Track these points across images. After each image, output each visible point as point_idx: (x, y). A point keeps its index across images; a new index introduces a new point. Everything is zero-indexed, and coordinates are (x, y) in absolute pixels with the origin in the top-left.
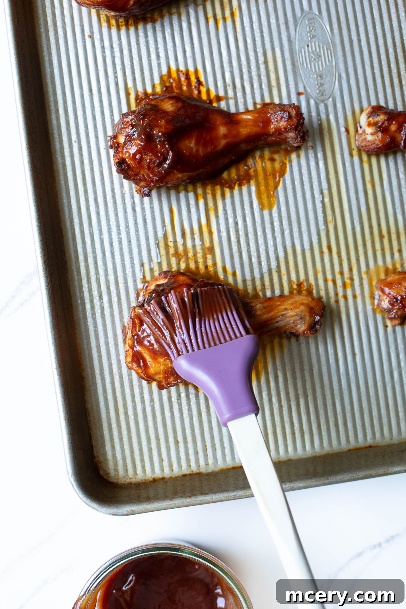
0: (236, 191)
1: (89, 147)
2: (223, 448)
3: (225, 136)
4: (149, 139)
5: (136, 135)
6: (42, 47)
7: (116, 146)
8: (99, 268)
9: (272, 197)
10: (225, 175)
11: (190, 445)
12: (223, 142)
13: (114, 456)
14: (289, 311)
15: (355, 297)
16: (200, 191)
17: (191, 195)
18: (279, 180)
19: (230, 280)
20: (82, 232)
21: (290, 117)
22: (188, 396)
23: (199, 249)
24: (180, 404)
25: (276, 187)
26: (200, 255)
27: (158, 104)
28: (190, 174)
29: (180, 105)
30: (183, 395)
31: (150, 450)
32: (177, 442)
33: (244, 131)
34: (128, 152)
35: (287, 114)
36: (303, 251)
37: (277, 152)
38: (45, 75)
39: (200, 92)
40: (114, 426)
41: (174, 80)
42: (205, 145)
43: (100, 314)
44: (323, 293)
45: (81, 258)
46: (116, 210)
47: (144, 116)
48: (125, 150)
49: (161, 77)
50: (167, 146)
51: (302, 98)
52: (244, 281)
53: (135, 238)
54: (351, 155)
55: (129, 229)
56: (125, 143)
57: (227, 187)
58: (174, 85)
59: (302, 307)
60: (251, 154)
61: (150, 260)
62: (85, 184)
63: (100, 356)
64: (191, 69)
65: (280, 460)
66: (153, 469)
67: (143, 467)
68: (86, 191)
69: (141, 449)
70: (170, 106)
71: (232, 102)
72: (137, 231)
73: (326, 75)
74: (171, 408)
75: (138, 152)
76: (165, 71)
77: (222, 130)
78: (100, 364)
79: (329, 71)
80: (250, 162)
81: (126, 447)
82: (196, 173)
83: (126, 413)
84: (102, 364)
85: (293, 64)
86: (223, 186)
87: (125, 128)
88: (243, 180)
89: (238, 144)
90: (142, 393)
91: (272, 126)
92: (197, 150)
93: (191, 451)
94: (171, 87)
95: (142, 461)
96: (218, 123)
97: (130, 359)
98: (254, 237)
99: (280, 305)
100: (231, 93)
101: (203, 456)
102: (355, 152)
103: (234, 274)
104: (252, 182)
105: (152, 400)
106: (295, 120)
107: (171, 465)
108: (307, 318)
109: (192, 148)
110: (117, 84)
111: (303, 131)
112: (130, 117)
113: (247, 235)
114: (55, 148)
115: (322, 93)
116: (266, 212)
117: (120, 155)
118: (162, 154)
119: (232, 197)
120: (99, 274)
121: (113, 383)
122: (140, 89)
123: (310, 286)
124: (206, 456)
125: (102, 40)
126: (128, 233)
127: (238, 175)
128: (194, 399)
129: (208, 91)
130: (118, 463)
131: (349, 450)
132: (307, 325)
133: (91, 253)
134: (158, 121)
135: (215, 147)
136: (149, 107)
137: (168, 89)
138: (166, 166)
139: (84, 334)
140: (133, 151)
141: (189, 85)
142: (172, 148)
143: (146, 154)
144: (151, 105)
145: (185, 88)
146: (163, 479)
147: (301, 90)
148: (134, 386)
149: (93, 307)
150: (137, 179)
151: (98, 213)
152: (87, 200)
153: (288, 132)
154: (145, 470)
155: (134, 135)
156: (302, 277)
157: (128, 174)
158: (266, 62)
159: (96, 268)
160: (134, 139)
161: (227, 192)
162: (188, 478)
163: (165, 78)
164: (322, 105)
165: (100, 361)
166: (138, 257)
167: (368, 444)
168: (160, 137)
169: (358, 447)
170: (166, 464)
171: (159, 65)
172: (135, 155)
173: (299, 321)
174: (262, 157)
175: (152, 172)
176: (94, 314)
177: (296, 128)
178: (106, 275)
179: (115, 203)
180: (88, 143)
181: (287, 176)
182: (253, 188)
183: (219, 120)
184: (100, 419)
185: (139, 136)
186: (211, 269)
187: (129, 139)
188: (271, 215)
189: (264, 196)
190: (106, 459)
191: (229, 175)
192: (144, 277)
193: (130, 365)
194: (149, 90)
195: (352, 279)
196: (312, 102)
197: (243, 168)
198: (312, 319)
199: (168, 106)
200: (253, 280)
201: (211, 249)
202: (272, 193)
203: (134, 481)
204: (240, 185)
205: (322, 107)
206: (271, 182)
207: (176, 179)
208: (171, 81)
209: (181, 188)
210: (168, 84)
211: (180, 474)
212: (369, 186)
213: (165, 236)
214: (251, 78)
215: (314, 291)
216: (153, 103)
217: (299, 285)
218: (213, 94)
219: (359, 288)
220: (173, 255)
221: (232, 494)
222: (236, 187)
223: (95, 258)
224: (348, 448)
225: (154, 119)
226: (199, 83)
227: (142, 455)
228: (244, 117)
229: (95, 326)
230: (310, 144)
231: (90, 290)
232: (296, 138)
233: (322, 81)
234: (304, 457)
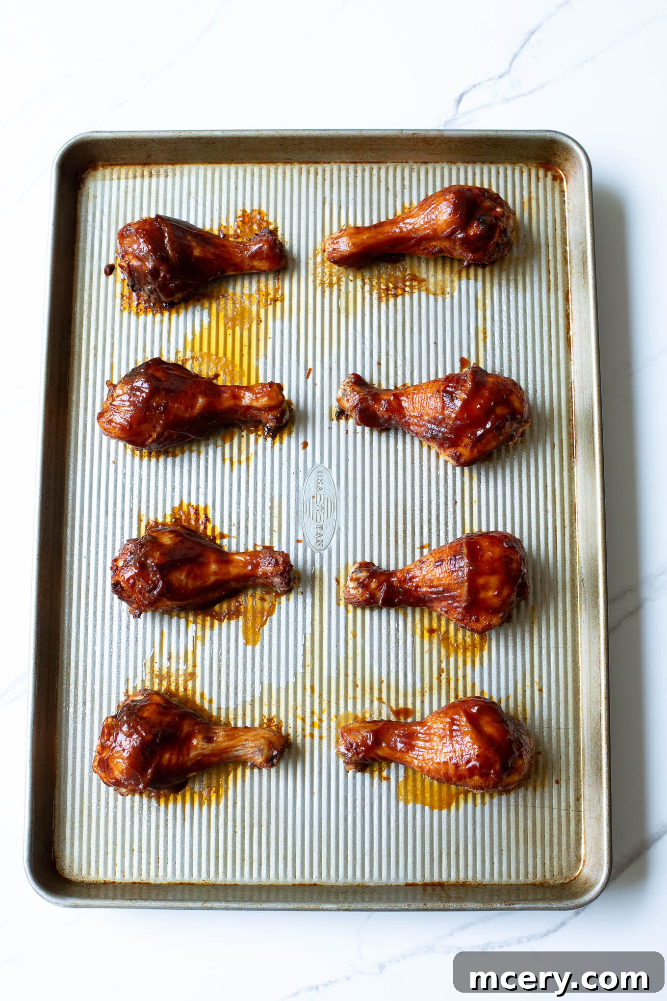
0: (225, 624)
1: (97, 564)
2: (174, 863)
3: (215, 573)
4: (142, 567)
5: (133, 562)
6: (69, 465)
7: (115, 569)
8: (88, 677)
9: (257, 634)
10: (217, 608)
11: (144, 855)
12: (212, 579)
13: (72, 853)
14: (250, 742)
15: (321, 738)
16: (191, 618)
17: (183, 621)
18: (266, 619)
19: (206, 706)
20: (78, 641)
21: (277, 563)
22: (149, 808)
23: (181, 672)
24: (141, 814)
25: (263, 625)
26: (181, 679)
27: (159, 537)
28: (180, 603)
29: (179, 539)
30: (145, 806)
31: (106, 853)
32: (132, 850)
33: (234, 571)
34: (123, 576)
35: (274, 560)
36: (278, 689)
37: (268, 593)
38: (68, 491)
39: (205, 528)
40: (77, 825)
41: (184, 513)
42: (195, 578)
43: (81, 719)
44: (291, 731)
45: (73, 664)
46: (111, 625)
47: (142, 546)
48: (121, 574)
49: (173, 509)
50: (158, 576)
51: (300, 545)
52: (219, 709)
53: (125, 654)
54: (338, 604)
55: (120, 645)
56: (122, 568)
57: (217, 619)
58: (184, 518)
59: (262, 741)
60: (244, 592)
61: (135, 676)
62: (87, 598)
63: (74, 758)
64: (202, 506)
65: (226, 883)
66: (106, 873)
67: (97, 869)
68: (87, 604)
69: (98, 851)
70: (168, 540)
71: (234, 541)
72: (127, 647)
73: (326, 527)
74: (132, 817)
75: (132, 577)
76: (177, 505)
77: (213, 567)
78: (73, 765)
79: (329, 523)
80: (242, 599)
81: (85, 847)
82: (185, 602)
83: (90, 815)
84: (75, 765)
85: (297, 513)
86: (213, 617)
87: (125, 554)
88: (233, 614)
89: (228, 581)
90: (107, 799)
91: (260, 570)
92: (187, 583)
93: (144, 861)
94: (180, 519)
95: (97, 862)
96: (211, 560)
97: (96, 764)
98: (234, 669)
99: (242, 735)
100: (234, 533)
101: (154, 868)
102: (342, 603)
103: (211, 701)
104: (241, 618)
105: (116, 807)
106: (281, 568)
107: (123, 872)
108: (265, 751)
109: (182, 581)
110: (131, 510)
111: (290, 578)
112: (131, 544)
113: (228, 666)
114: (65, 560)
115: (320, 543)
116: (249, 648)
117: (117, 577)
118: (153, 582)
119: (220, 629)
120: (86, 682)
121: (82, 785)
122: (152, 518)
123: (280, 722)
124: (157, 868)
125: (124, 467)
126: (119, 649)
127: (229, 610)
128: (155, 812)
129: (214, 528)
130: (75, 860)
131: (294, 885)
132: (264, 758)
133: (82, 661)
134: (153, 552)
135: (205, 582)
136: (150, 538)
137: (177, 521)
138: (155, 593)
139: (63, 735)
140: (127, 576)
141: (197, 520)
142: (162, 578)
143: (139, 581)
144: (151, 536)
145: (193, 522)
146: (114, 883)
147: (300, 538)
148: (101, 790)
149: (75, 712)
150: (130, 601)
151: (95, 626)
152: (87, 612)
153: (274, 577)
154: (98, 872)
155: (131, 561)
156: (274, 713)
157: (121, 595)
158: (271, 508)
159: (85, 676)
160: (130, 566)
161: (216, 623)
162: (136, 886)
163: (176, 510)
164: (318, 554)
165: (74, 762)
166: (124, 672)
167: (313, 882)
168: (153, 567)
169: (302, 883)
170: (118, 869)
171: (173, 497)
172: (128, 579)
173: (257, 753)
174: (253, 596)
175: (144, 596)
176: (75, 718)
177: (282, 574)
178: (93, 684)
179: (112, 619)
180: (97, 560)
181: (275, 616)
182: (241, 623)
183: (212, 557)
184: (65, 817)
185: (135, 564)
186: (190, 693)
187: (126, 565)
188: (253, 651)
189: (250, 633)
190: (64, 856)
191: (221, 608)
192: (127, 691)
193: (96, 769)
194: (160, 520)
195: (320, 720)
196: (309, 551)
197: (234, 604)
198: (270, 752)
199: (167, 540)
200: (227, 709)
201: (193, 675)
202: (257, 630)
203: (86, 880)
204: (229, 619)
205: (317, 556)
206: (259, 621)
207: (166, 606)
208: (182, 514)
209: (174, 614)
210: (177, 517)
211: (130, 881)
212: (350, 636)
213: (153, 657)
214: (255, 521)
215: (283, 728)
216: (154, 534)
217: (270, 720)
218: (218, 531)
219: (326, 731)
220: (157, 676)
221: (169, 904)
222: (225, 621)
223: (85, 666)
224: (293, 883)
225: (150, 550)
226: (207, 519)
227: (97, 857)
228: (237, 557)
229: (75, 729)
230: (300, 590)
231: (76, 695)
232: (282, 583)
233: (321, 532)
234: (249, 884)
